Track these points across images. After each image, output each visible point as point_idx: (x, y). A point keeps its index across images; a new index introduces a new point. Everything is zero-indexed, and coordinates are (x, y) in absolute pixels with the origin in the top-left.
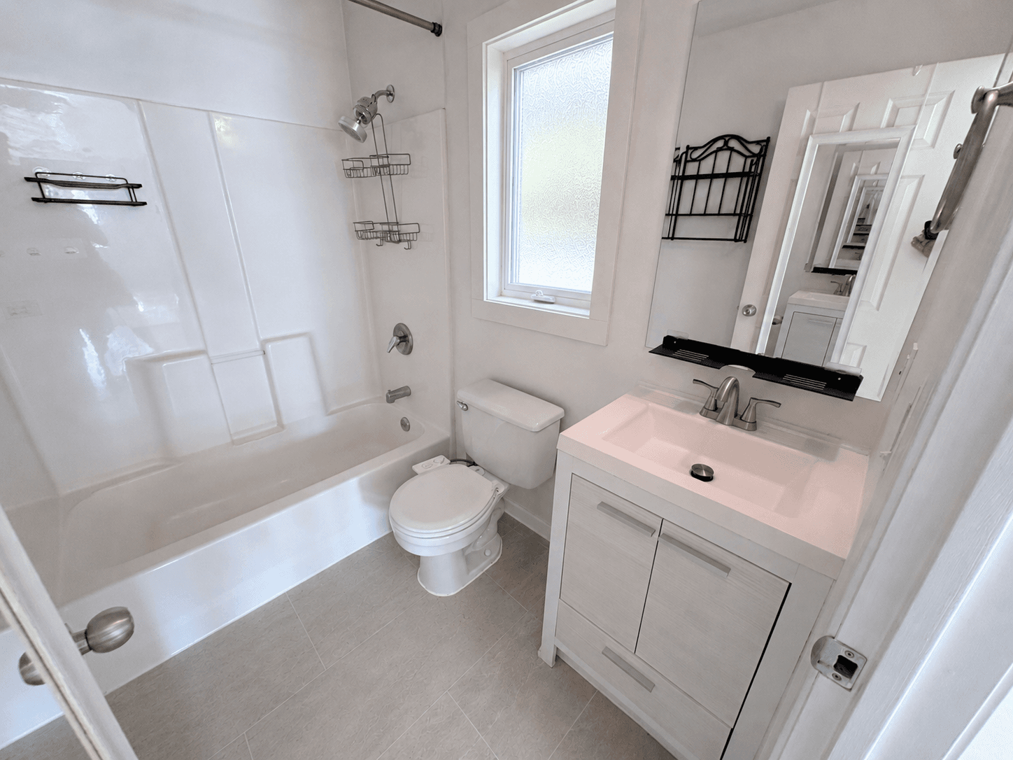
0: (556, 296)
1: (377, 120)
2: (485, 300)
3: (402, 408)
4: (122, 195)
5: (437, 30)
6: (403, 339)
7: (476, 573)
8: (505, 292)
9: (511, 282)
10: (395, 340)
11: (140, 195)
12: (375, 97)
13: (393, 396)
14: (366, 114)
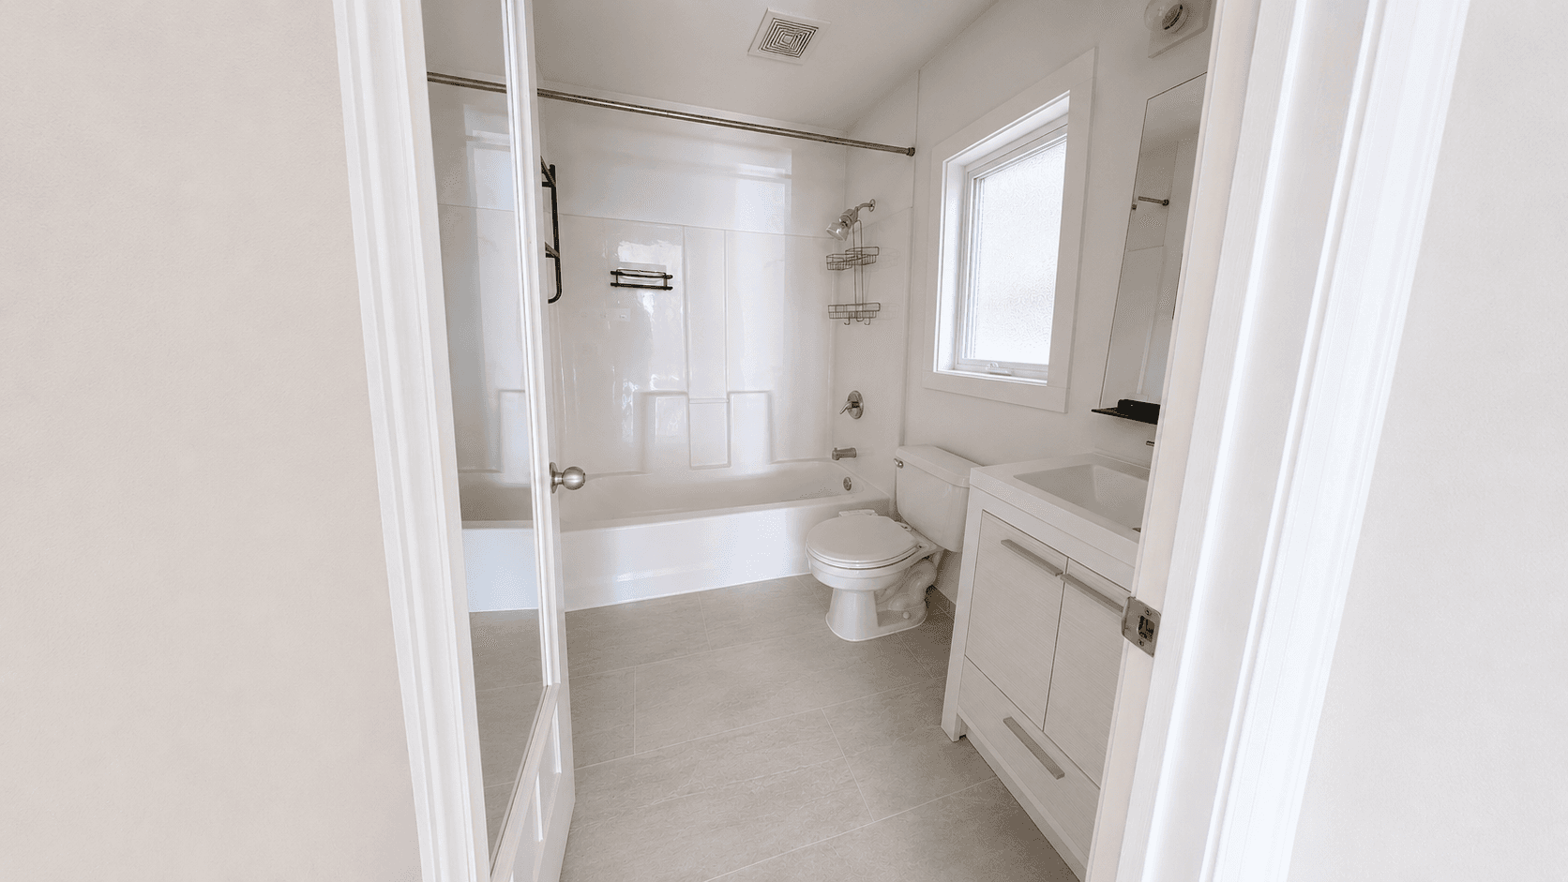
0: (1014, 369)
1: (857, 224)
2: (935, 371)
3: (845, 466)
4: (660, 282)
5: (911, 152)
6: (855, 404)
7: (886, 631)
8: (957, 366)
9: (965, 357)
10: (849, 405)
11: (670, 283)
12: (858, 209)
13: (839, 455)
14: (848, 220)
